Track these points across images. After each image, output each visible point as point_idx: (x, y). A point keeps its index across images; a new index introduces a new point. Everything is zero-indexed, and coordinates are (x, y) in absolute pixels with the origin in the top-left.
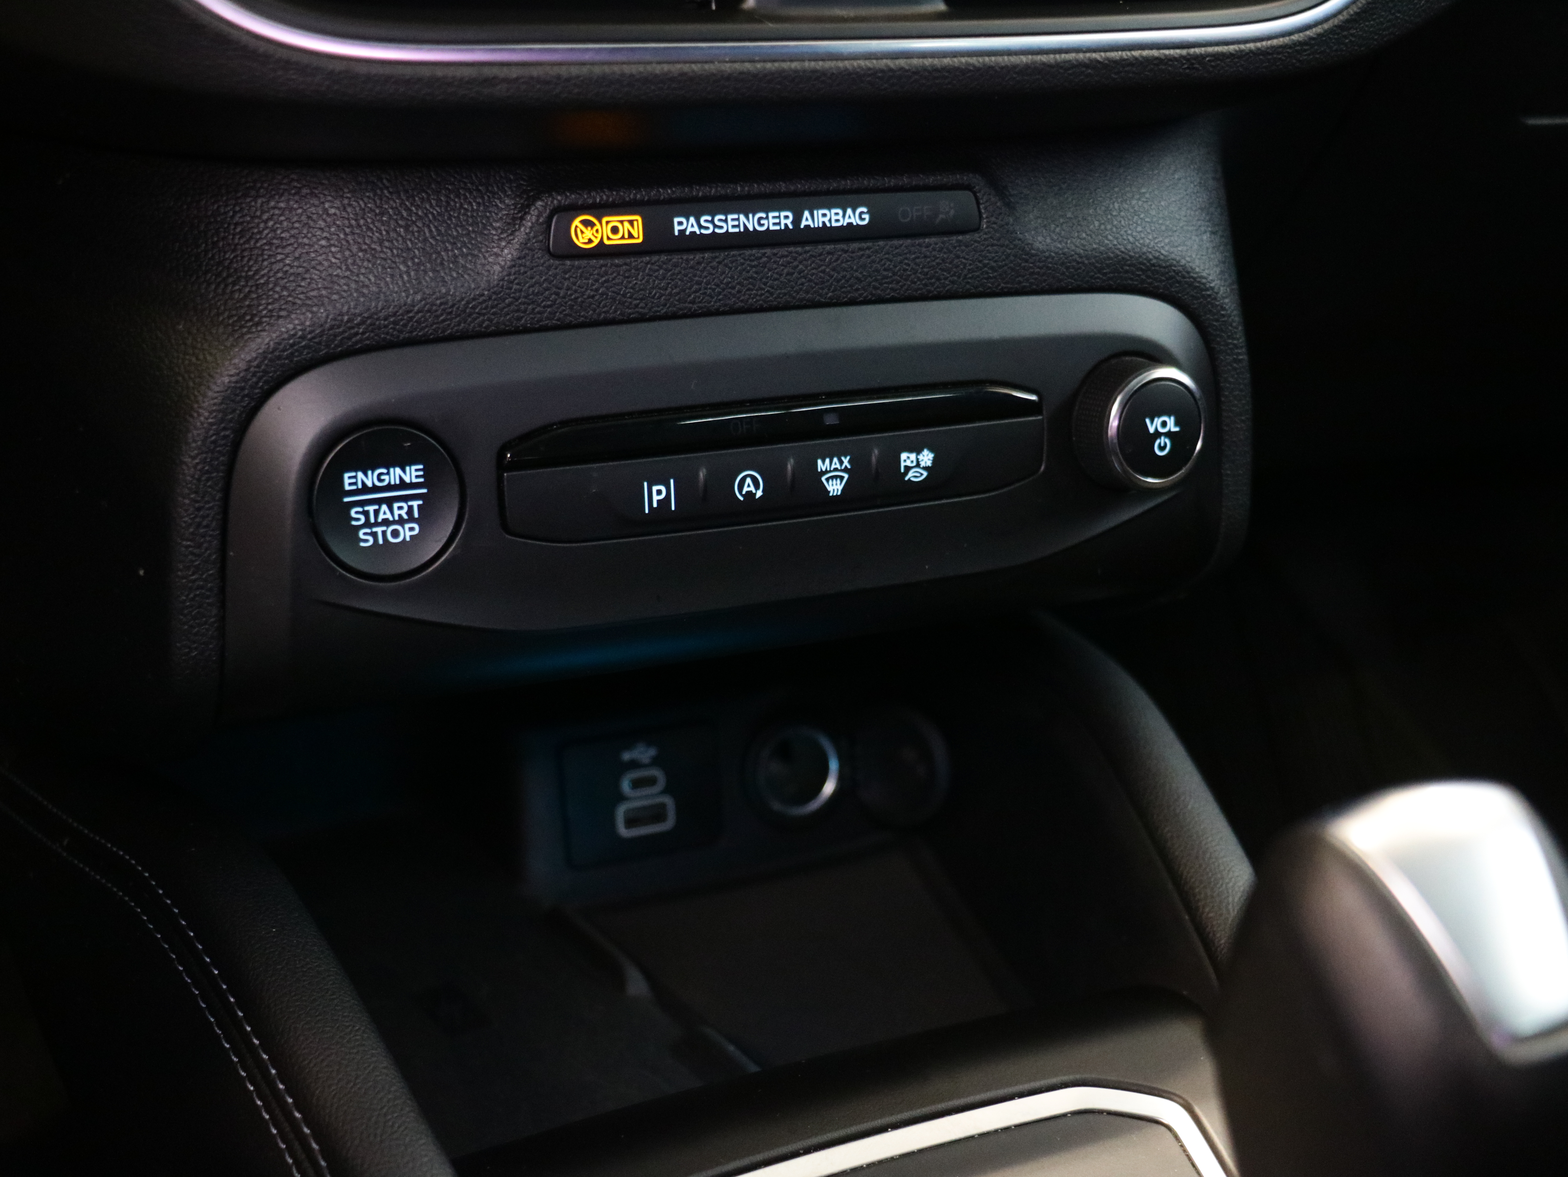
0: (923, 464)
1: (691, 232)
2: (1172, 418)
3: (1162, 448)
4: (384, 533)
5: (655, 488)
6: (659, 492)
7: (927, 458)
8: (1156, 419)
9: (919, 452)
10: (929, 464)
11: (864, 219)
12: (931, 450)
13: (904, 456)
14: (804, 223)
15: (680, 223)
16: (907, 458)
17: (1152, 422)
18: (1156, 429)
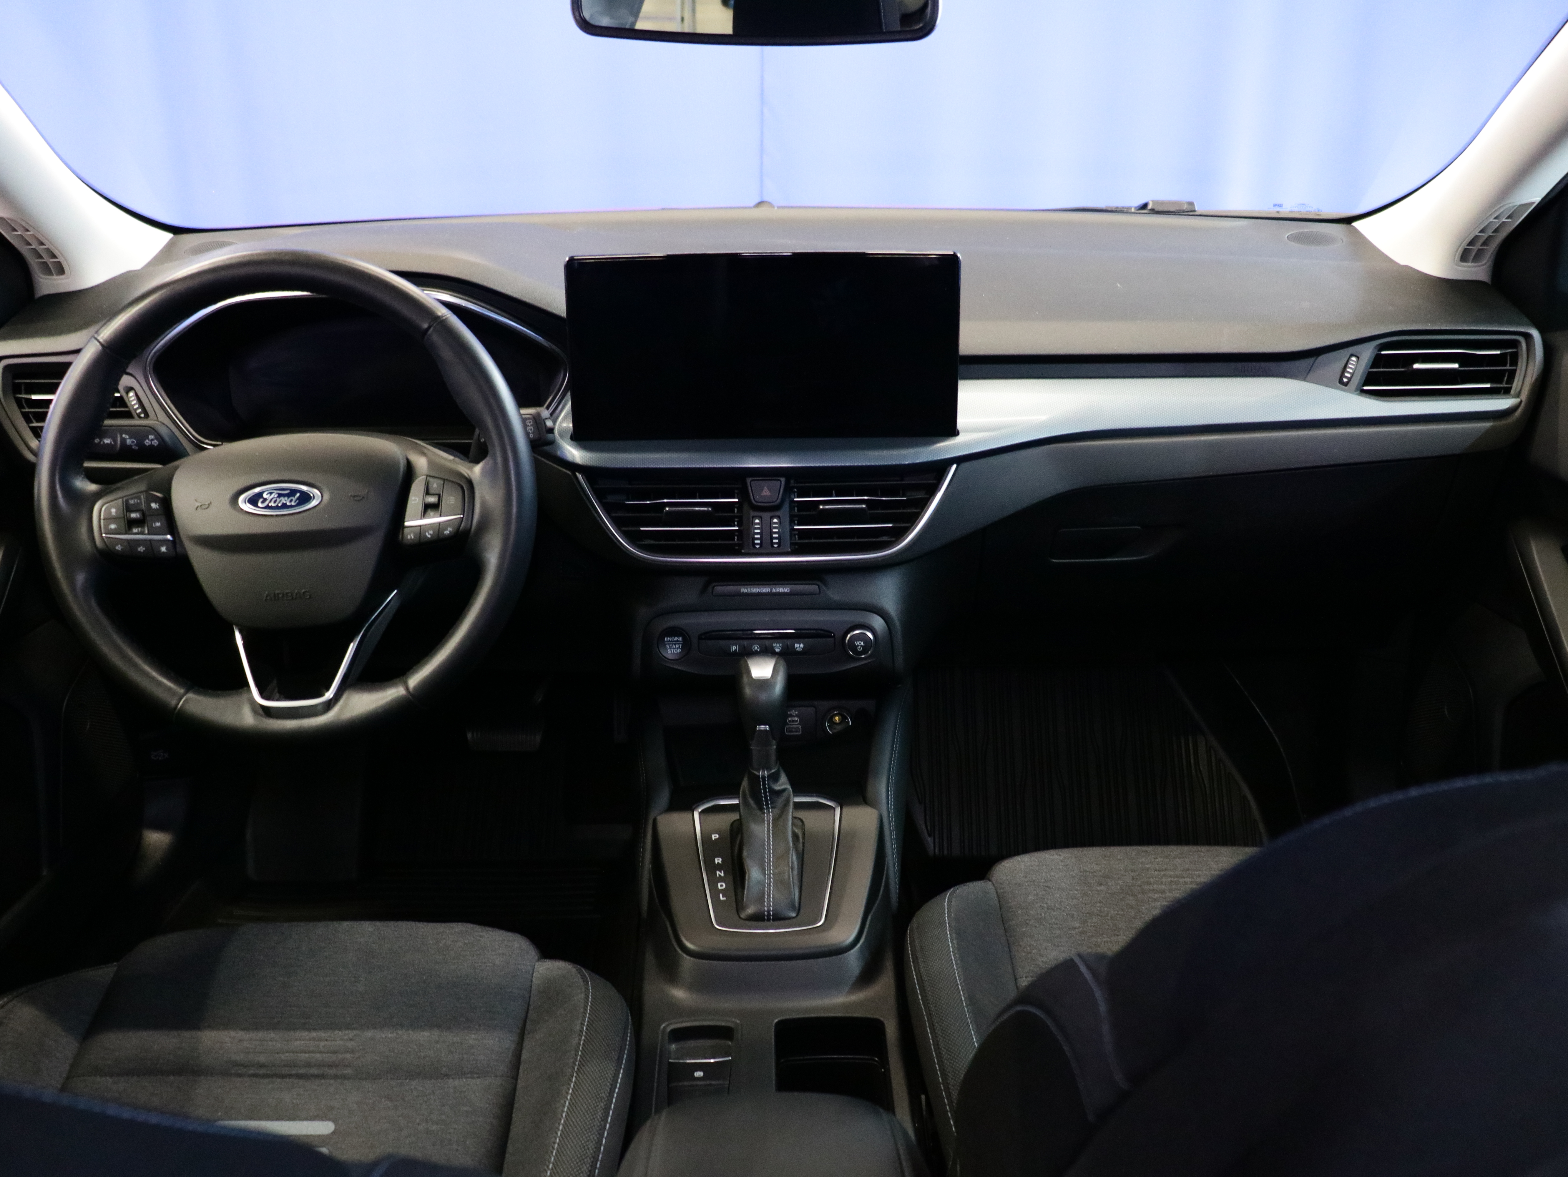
1: (745, 592)
2: (863, 642)
3: (859, 649)
6: (734, 648)
9: (800, 644)
10: (803, 647)
11: (788, 591)
12: (803, 644)
14: (773, 591)
15: (743, 590)
16: (797, 645)
18: (858, 644)
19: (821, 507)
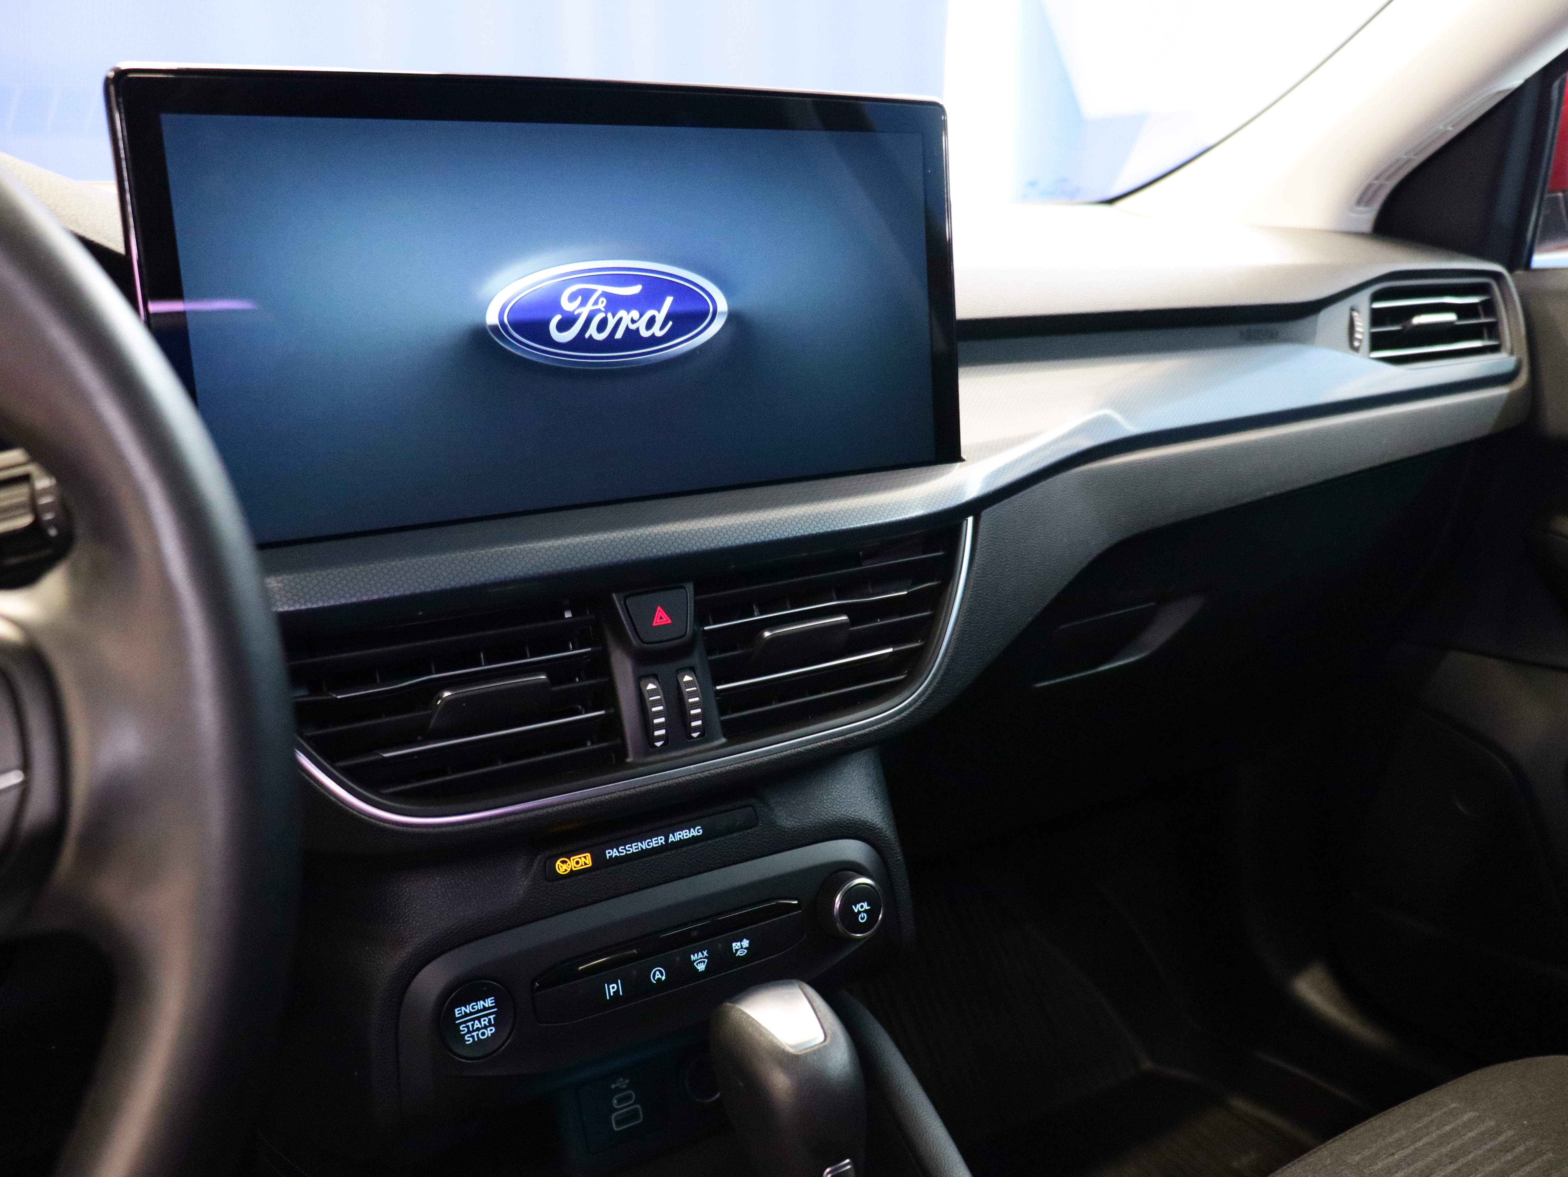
0: (744, 947)
1: (615, 856)
2: (866, 903)
3: (863, 918)
4: (478, 1035)
5: (611, 986)
6: (613, 988)
7: (746, 943)
8: (858, 905)
9: (741, 941)
10: (747, 946)
11: (699, 832)
12: (747, 939)
13: (734, 944)
14: (670, 840)
15: (609, 853)
16: (736, 945)
17: (856, 907)
18: (858, 910)
19: (767, 634)
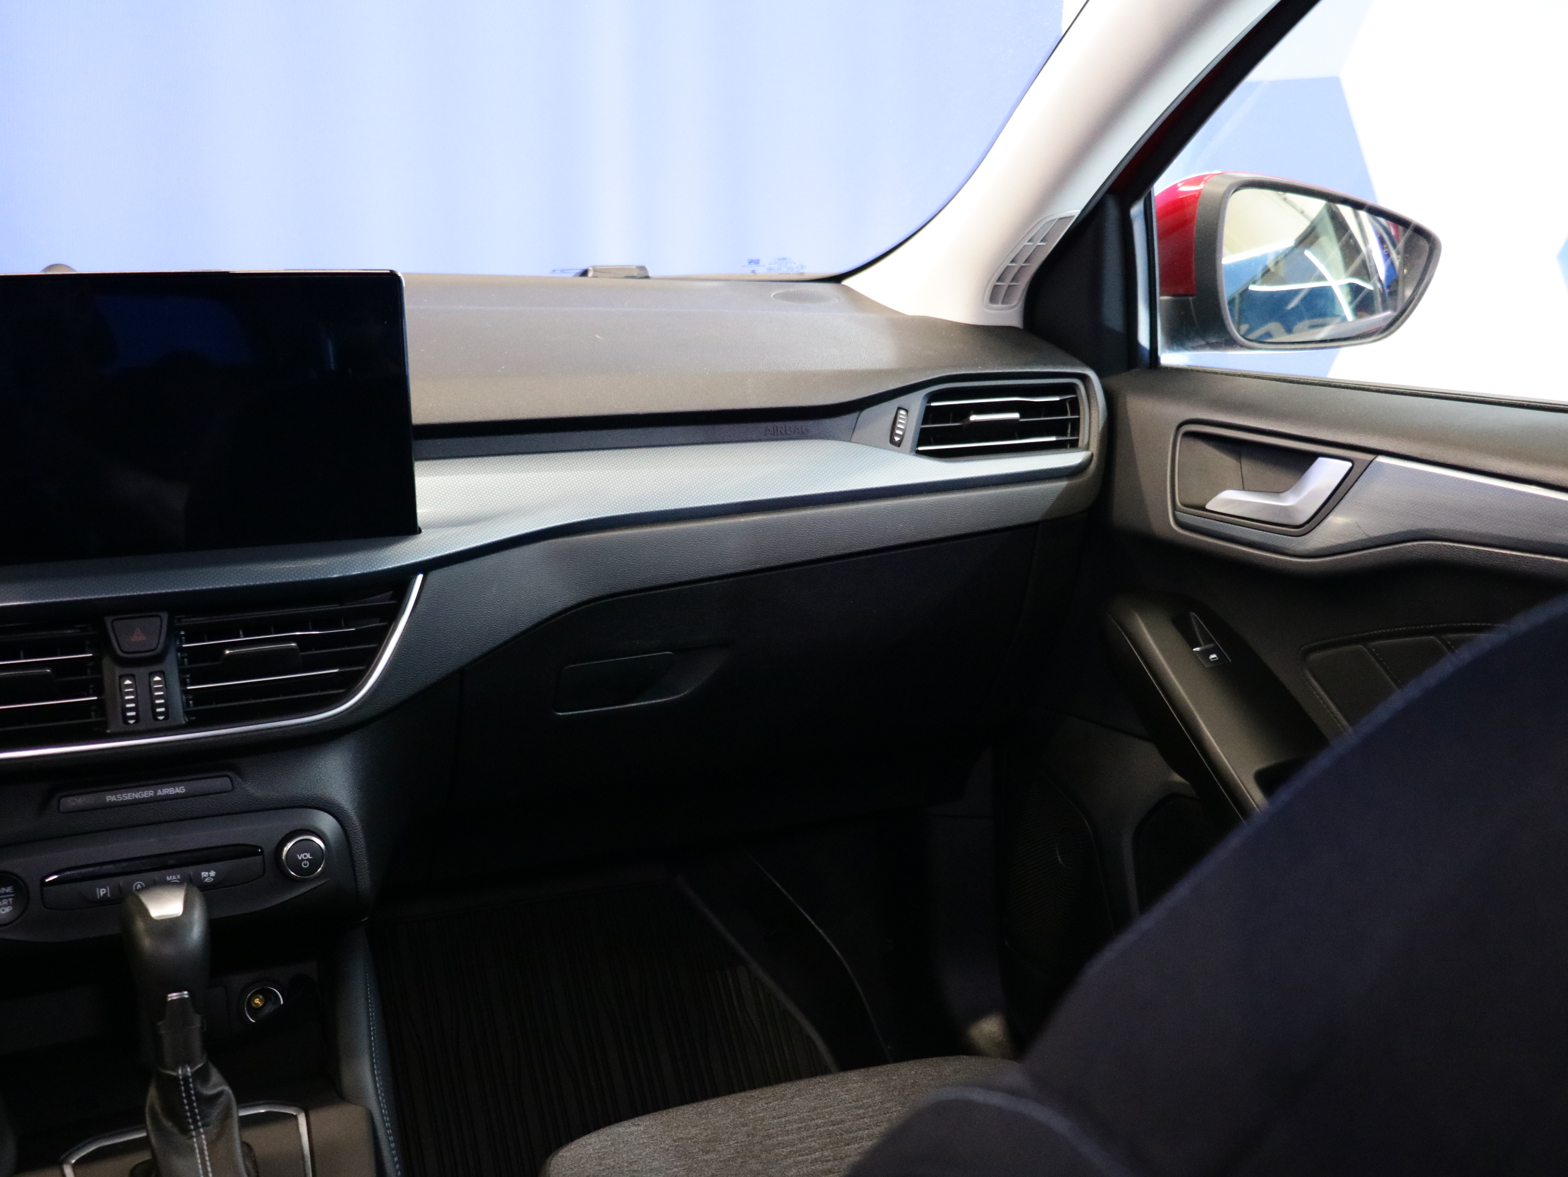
0: (211, 876)
1: (114, 801)
2: (309, 854)
3: (305, 865)
5: (101, 890)
6: (103, 891)
7: (213, 873)
8: (301, 855)
9: (209, 871)
10: (214, 875)
11: (182, 791)
12: (214, 870)
13: (203, 873)
14: (158, 794)
15: (109, 798)
16: (204, 874)
17: (300, 855)
18: (302, 858)
19: (227, 652)
